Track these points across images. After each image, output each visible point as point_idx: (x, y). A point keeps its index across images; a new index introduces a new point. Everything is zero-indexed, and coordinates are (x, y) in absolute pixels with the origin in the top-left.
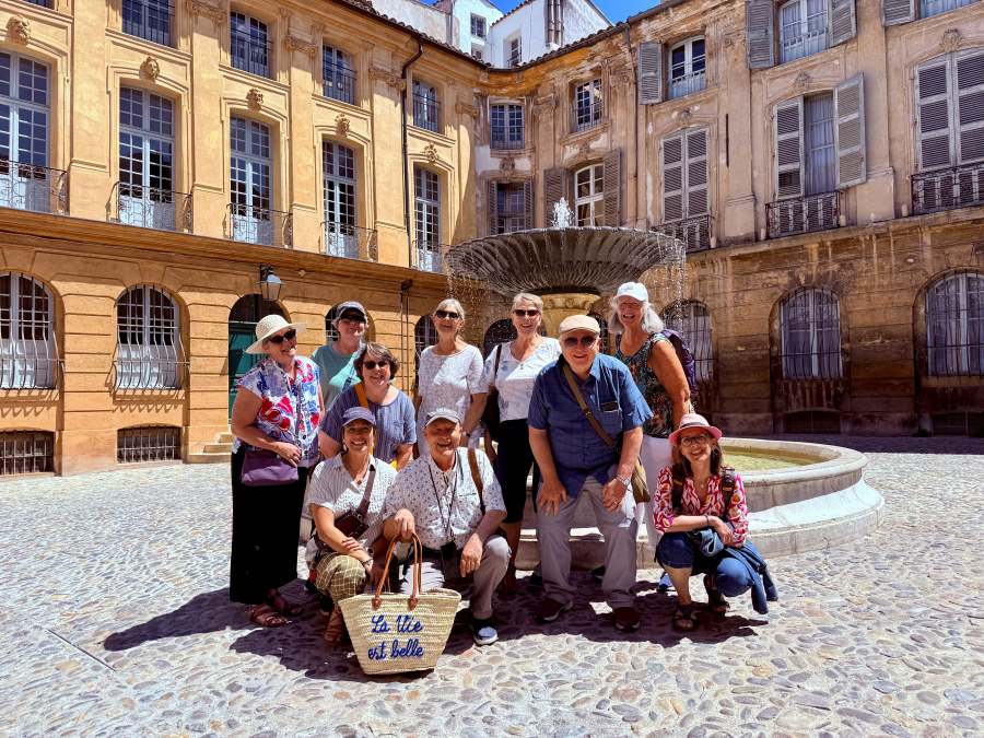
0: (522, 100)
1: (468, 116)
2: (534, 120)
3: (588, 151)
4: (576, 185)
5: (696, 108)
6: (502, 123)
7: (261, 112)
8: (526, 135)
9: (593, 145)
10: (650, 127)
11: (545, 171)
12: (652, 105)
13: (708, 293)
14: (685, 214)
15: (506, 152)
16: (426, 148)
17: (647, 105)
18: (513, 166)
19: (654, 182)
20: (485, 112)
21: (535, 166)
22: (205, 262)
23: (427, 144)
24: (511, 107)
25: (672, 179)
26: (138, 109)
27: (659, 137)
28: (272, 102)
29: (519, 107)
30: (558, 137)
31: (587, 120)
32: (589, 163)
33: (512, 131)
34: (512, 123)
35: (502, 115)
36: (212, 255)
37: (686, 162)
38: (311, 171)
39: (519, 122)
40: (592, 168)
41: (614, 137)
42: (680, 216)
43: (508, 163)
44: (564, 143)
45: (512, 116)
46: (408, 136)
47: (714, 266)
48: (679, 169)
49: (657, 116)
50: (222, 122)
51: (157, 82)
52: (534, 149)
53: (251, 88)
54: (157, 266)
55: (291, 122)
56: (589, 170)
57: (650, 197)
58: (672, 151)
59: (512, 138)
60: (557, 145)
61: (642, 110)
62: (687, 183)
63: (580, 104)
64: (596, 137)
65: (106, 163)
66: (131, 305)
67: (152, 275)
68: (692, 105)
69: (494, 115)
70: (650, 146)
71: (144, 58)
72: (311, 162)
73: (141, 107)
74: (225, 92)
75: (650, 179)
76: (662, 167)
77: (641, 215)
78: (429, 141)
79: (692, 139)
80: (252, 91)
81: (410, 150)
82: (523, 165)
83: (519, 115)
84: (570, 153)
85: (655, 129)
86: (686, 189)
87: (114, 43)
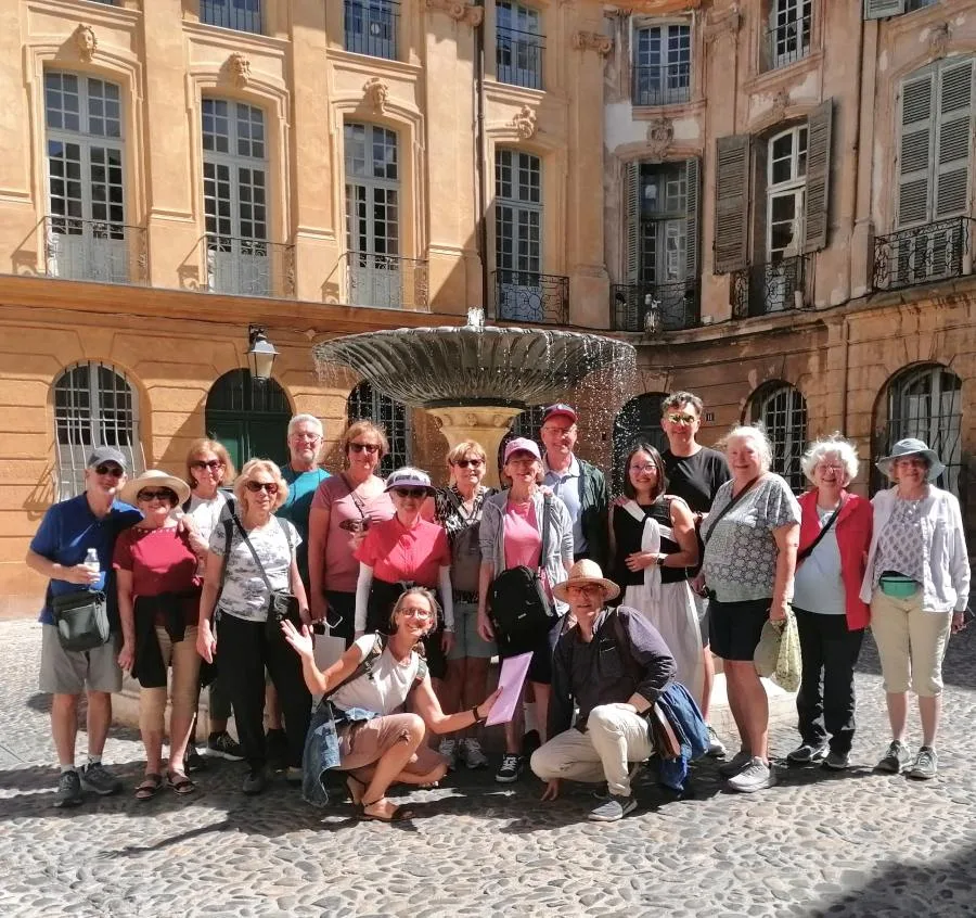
0: (690, 16)
1: (595, 53)
2: (707, 48)
3: (787, 104)
4: (771, 161)
5: (960, 21)
6: (656, 58)
7: (246, 89)
8: (694, 76)
9: (795, 93)
10: (884, 59)
11: (717, 141)
12: (889, 18)
13: (958, 351)
14: (932, 214)
15: (658, 109)
16: (516, 117)
17: (879, 20)
18: (670, 132)
19: (886, 157)
20: (625, 43)
21: (706, 131)
22: (171, 324)
23: (519, 110)
24: (673, 29)
25: (913, 152)
26: (72, 103)
27: (896, 77)
28: (263, 70)
29: (685, 29)
30: (741, 80)
31: (792, 47)
32: (789, 124)
33: (673, 70)
34: (672, 57)
35: (656, 45)
36: (179, 316)
37: (936, 121)
38: (325, 175)
39: (685, 55)
40: (795, 132)
41: (828, 78)
42: (924, 218)
43: (662, 129)
44: (751, 89)
45: (673, 44)
46: (486, 101)
47: (969, 305)
48: (926, 132)
49: (895, 38)
50: (189, 111)
51: (95, 62)
52: (705, 103)
53: (231, 52)
54: (104, 334)
55: (293, 101)
56: (790, 135)
57: (878, 183)
58: (916, 100)
59: (673, 83)
60: (740, 95)
61: (871, 29)
62: (937, 159)
63: (782, 19)
64: (798, 78)
65: (27, 191)
66: (72, 390)
67: (97, 347)
68: (953, 15)
69: (643, 46)
70: (881, 92)
71: (74, 25)
72: (326, 160)
73: (75, 99)
74: (192, 63)
75: (879, 151)
76: (900, 130)
77: (862, 215)
78: (522, 105)
79: (949, 78)
80: (232, 57)
81: (489, 123)
82: (687, 130)
83: (685, 42)
84: (760, 109)
85: (891, 63)
86: (936, 169)
87: (31, 8)
